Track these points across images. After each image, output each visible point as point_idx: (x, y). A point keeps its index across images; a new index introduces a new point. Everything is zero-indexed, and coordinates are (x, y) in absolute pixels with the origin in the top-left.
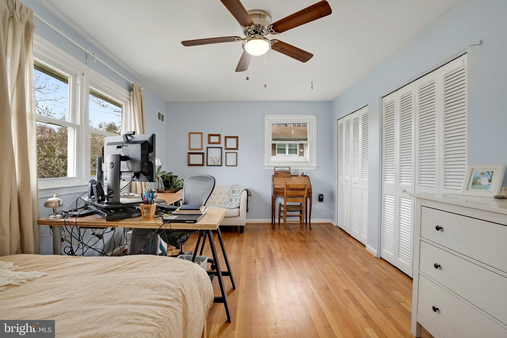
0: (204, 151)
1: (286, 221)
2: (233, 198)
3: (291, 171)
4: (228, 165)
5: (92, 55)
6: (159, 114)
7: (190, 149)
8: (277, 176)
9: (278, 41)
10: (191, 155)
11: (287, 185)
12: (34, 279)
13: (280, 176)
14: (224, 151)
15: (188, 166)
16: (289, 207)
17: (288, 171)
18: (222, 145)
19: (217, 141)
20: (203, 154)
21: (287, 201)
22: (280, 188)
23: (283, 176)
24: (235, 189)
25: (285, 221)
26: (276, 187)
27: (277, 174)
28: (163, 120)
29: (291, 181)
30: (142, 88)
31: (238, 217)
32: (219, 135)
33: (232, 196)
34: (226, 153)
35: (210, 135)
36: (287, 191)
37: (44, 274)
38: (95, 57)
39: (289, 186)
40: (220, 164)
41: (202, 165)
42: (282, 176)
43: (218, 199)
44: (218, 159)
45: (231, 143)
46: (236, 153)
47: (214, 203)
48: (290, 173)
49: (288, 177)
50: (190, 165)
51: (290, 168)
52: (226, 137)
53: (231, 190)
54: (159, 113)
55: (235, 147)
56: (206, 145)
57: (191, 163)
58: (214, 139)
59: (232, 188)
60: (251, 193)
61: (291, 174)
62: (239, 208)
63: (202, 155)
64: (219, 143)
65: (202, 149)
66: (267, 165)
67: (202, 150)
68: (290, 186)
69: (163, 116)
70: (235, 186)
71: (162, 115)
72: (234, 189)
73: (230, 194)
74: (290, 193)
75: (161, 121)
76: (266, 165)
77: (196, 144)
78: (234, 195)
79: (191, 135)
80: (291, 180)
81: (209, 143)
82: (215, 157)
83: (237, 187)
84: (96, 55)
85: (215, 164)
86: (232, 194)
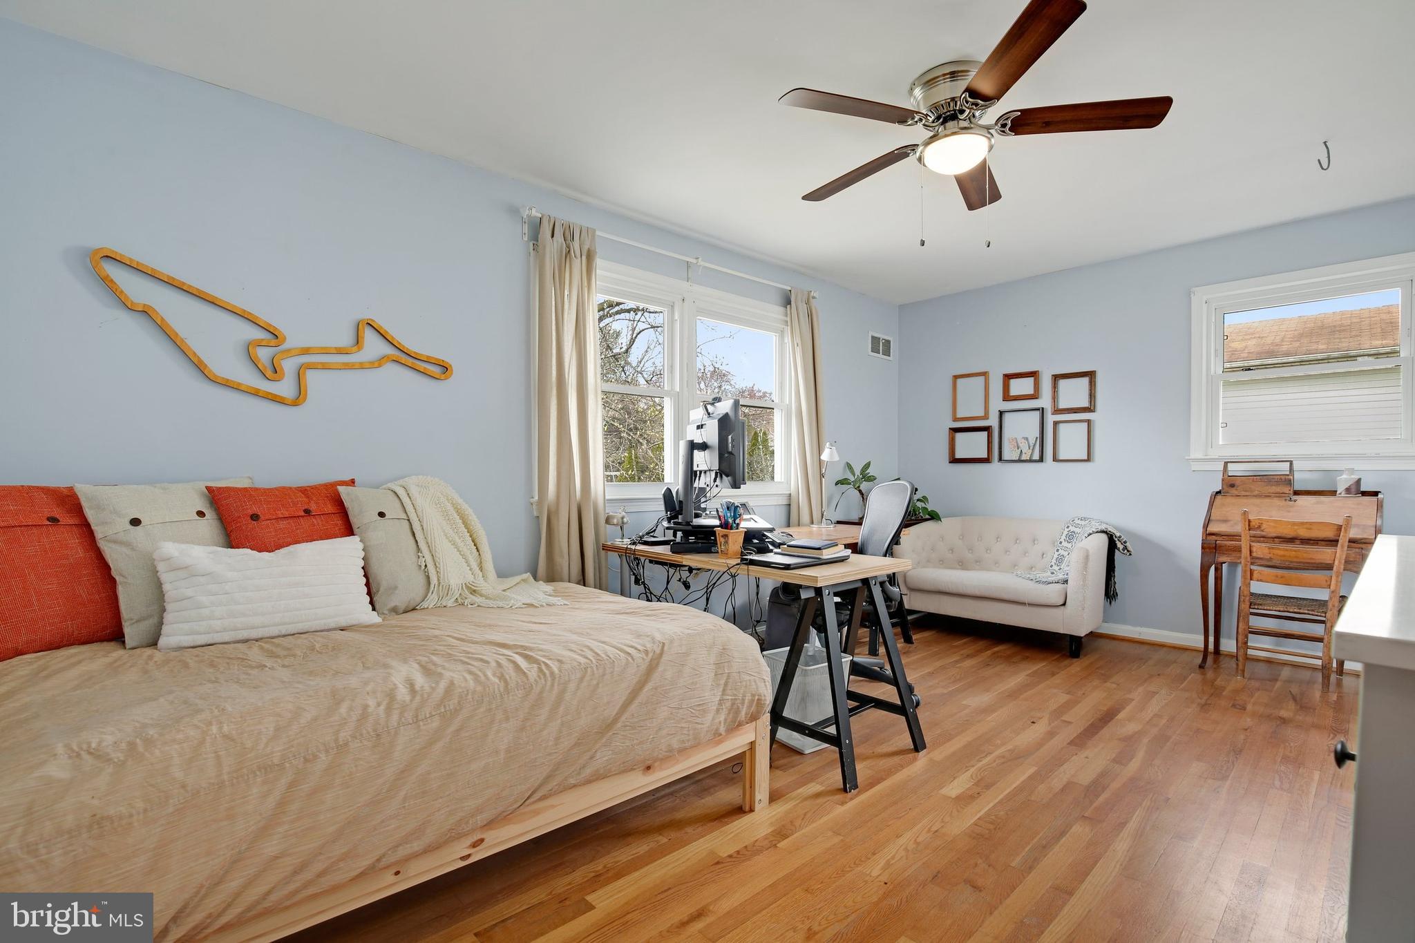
0: (993, 422)
1: (1248, 648)
2: (1065, 554)
3: (1297, 476)
4: (1061, 458)
5: (695, 261)
6: (875, 340)
7: (956, 419)
8: (1233, 491)
9: (1020, 113)
10: (959, 436)
11: (1252, 524)
12: (554, 605)
13: (1244, 493)
14: (1050, 419)
15: (950, 462)
16: (1259, 601)
17: (1288, 475)
18: (1045, 401)
19: (1031, 391)
20: (987, 429)
21: (1251, 580)
22: (1233, 534)
23: (1256, 493)
24: (1077, 530)
25: (1243, 645)
26: (1213, 528)
27: (1232, 486)
28: (887, 352)
29: (1289, 512)
30: (815, 292)
31: (1062, 607)
32: (1033, 374)
33: (1066, 549)
34: (1056, 423)
35: (1008, 377)
36: (1253, 544)
37: (566, 603)
38: (701, 263)
39: (1259, 527)
40: (1036, 456)
41: (986, 460)
42: (1252, 491)
43: (1027, 554)
44: (1032, 441)
45: (1073, 394)
46: (1089, 421)
47: (1015, 566)
48: (1289, 482)
49: (1280, 495)
50: (954, 460)
51: (1291, 463)
52: (1056, 378)
53: (1065, 533)
54: (873, 338)
55: (1086, 404)
56: (997, 403)
57: (958, 456)
58: (1020, 387)
59: (1068, 527)
60: (1128, 544)
61: (1297, 487)
62: (1066, 582)
63: (986, 433)
64: (1034, 397)
65: (986, 417)
66: (1200, 455)
67: (988, 419)
68: (1264, 526)
69: (888, 343)
70: (1079, 522)
71: (884, 341)
72: (1072, 529)
73: (1061, 543)
74: (1267, 551)
75: (881, 355)
76: (1196, 453)
77: (970, 406)
78: (1069, 545)
79: (959, 381)
80: (1291, 507)
81: (1007, 397)
82: (1024, 438)
83: (1083, 523)
84: (700, 259)
85: (1024, 458)
86: (1065, 544)
